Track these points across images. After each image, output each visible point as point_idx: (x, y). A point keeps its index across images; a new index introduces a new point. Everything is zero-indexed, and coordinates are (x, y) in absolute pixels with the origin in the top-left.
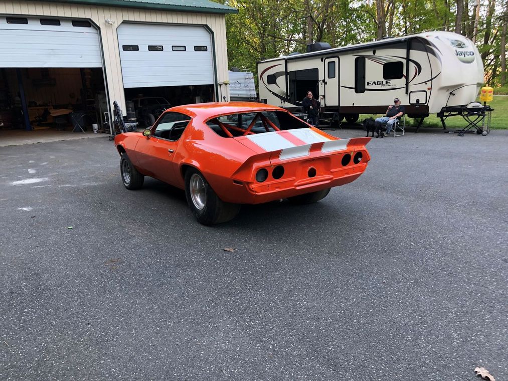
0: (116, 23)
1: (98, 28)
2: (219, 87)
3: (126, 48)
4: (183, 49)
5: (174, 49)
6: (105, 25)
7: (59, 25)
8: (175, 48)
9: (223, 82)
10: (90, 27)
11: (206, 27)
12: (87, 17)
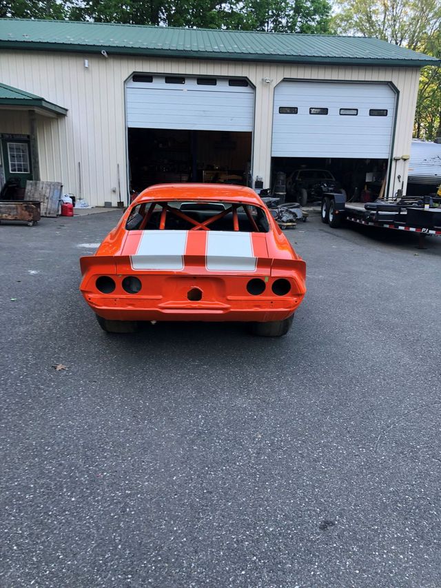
0: (275, 80)
1: (254, 87)
2: (394, 163)
3: (283, 110)
4: (355, 112)
5: (342, 112)
6: (262, 83)
7: (215, 84)
8: (344, 112)
9: (401, 156)
10: (247, 86)
11: (390, 85)
12: (244, 75)
